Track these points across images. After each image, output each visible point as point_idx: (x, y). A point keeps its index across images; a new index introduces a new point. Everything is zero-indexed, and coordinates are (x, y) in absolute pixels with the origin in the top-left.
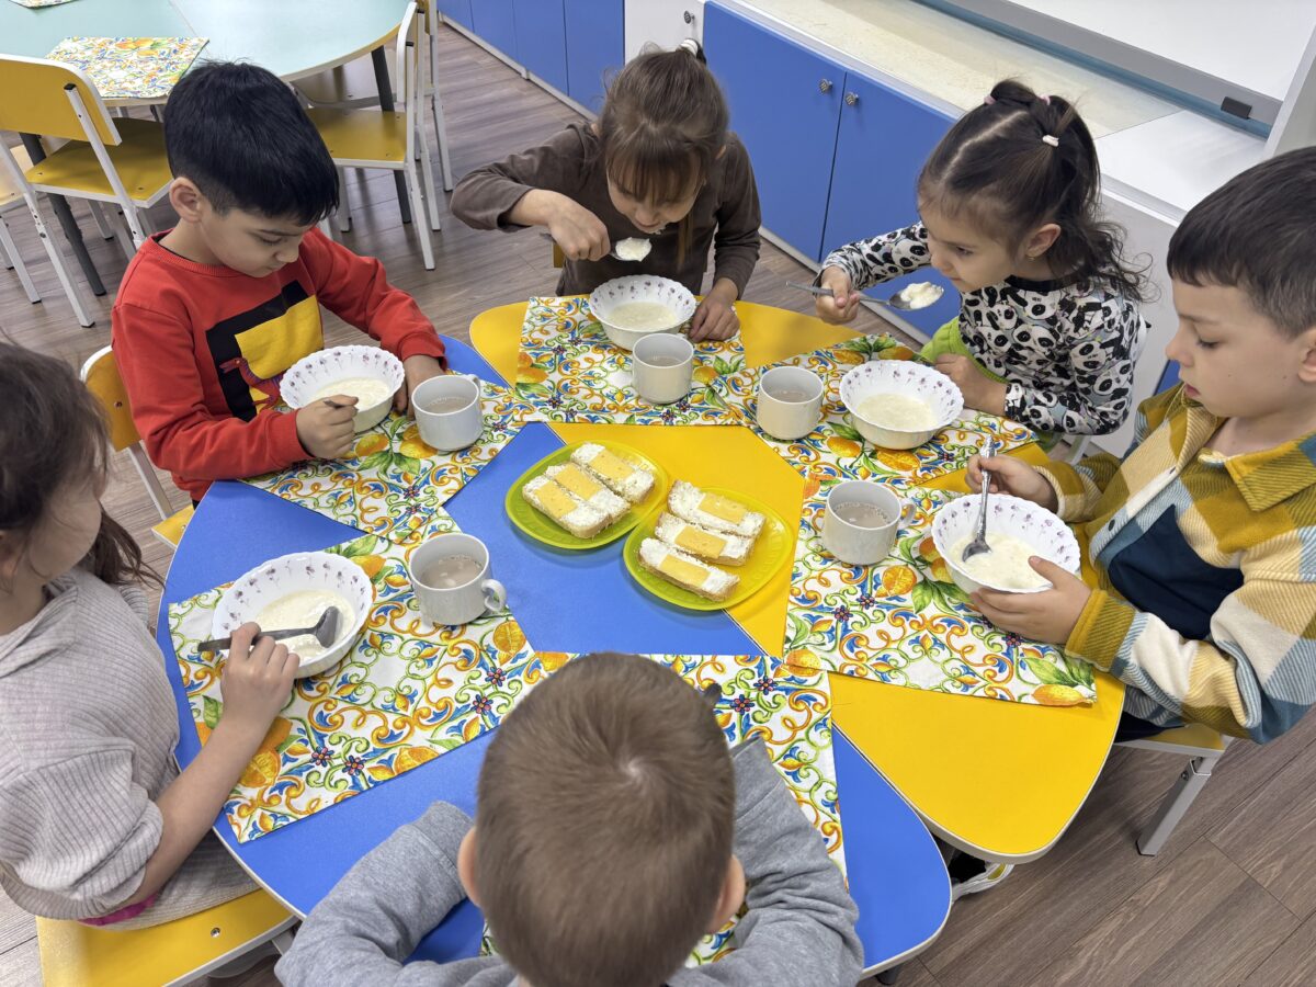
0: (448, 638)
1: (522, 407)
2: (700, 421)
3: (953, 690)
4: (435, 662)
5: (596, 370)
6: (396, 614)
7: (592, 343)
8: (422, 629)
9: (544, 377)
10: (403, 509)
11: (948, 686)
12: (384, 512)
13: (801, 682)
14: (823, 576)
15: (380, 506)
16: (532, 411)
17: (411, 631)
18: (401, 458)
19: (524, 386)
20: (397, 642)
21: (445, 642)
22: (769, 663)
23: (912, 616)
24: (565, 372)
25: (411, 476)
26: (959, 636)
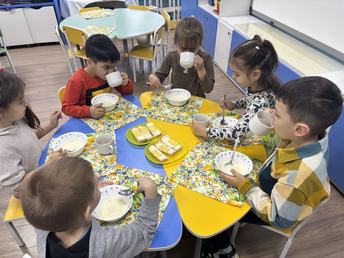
0: (101, 157)
1: (142, 113)
2: (181, 123)
3: (206, 195)
4: (96, 161)
5: (164, 108)
6: (93, 149)
7: (166, 102)
8: (97, 154)
9: (151, 108)
10: (106, 129)
11: (206, 194)
12: (102, 129)
13: (170, 184)
14: (190, 163)
15: (102, 127)
16: (144, 114)
17: (95, 154)
18: (112, 119)
19: (145, 109)
20: (91, 155)
21: (100, 157)
22: (166, 178)
23: (206, 176)
24: (156, 107)
25: (111, 122)
26: (215, 183)
